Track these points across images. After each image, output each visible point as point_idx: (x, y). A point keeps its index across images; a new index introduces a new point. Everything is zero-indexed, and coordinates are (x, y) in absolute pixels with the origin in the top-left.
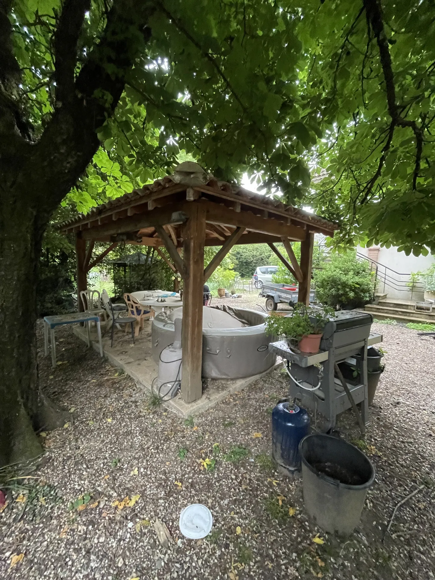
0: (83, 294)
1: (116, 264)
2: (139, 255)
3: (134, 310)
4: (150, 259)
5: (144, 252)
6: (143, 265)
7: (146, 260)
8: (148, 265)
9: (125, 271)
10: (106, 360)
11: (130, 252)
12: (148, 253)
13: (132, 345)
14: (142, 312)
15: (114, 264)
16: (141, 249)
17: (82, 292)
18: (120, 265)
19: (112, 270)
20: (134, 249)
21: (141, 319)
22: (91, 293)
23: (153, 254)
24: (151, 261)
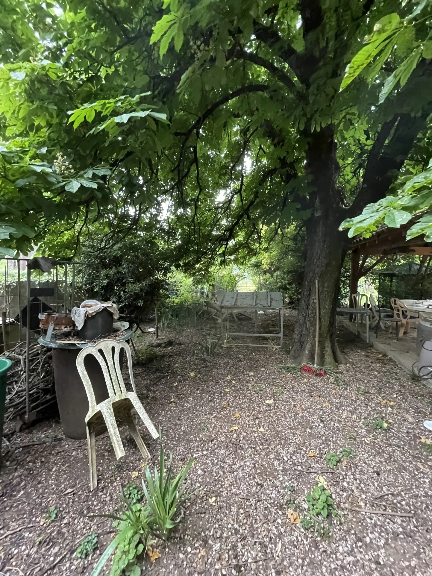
0: (354, 297)
1: (382, 274)
2: (410, 265)
3: (401, 313)
4: (424, 269)
5: (418, 262)
6: (414, 275)
7: (419, 270)
8: (422, 275)
9: (391, 281)
10: (372, 346)
11: (400, 262)
12: (422, 262)
13: (396, 341)
14: (409, 317)
15: (380, 275)
16: (413, 259)
17: (353, 295)
18: (386, 275)
19: (377, 280)
20: (404, 258)
21: (407, 322)
22: (360, 296)
23: (429, 263)
24: (426, 270)
